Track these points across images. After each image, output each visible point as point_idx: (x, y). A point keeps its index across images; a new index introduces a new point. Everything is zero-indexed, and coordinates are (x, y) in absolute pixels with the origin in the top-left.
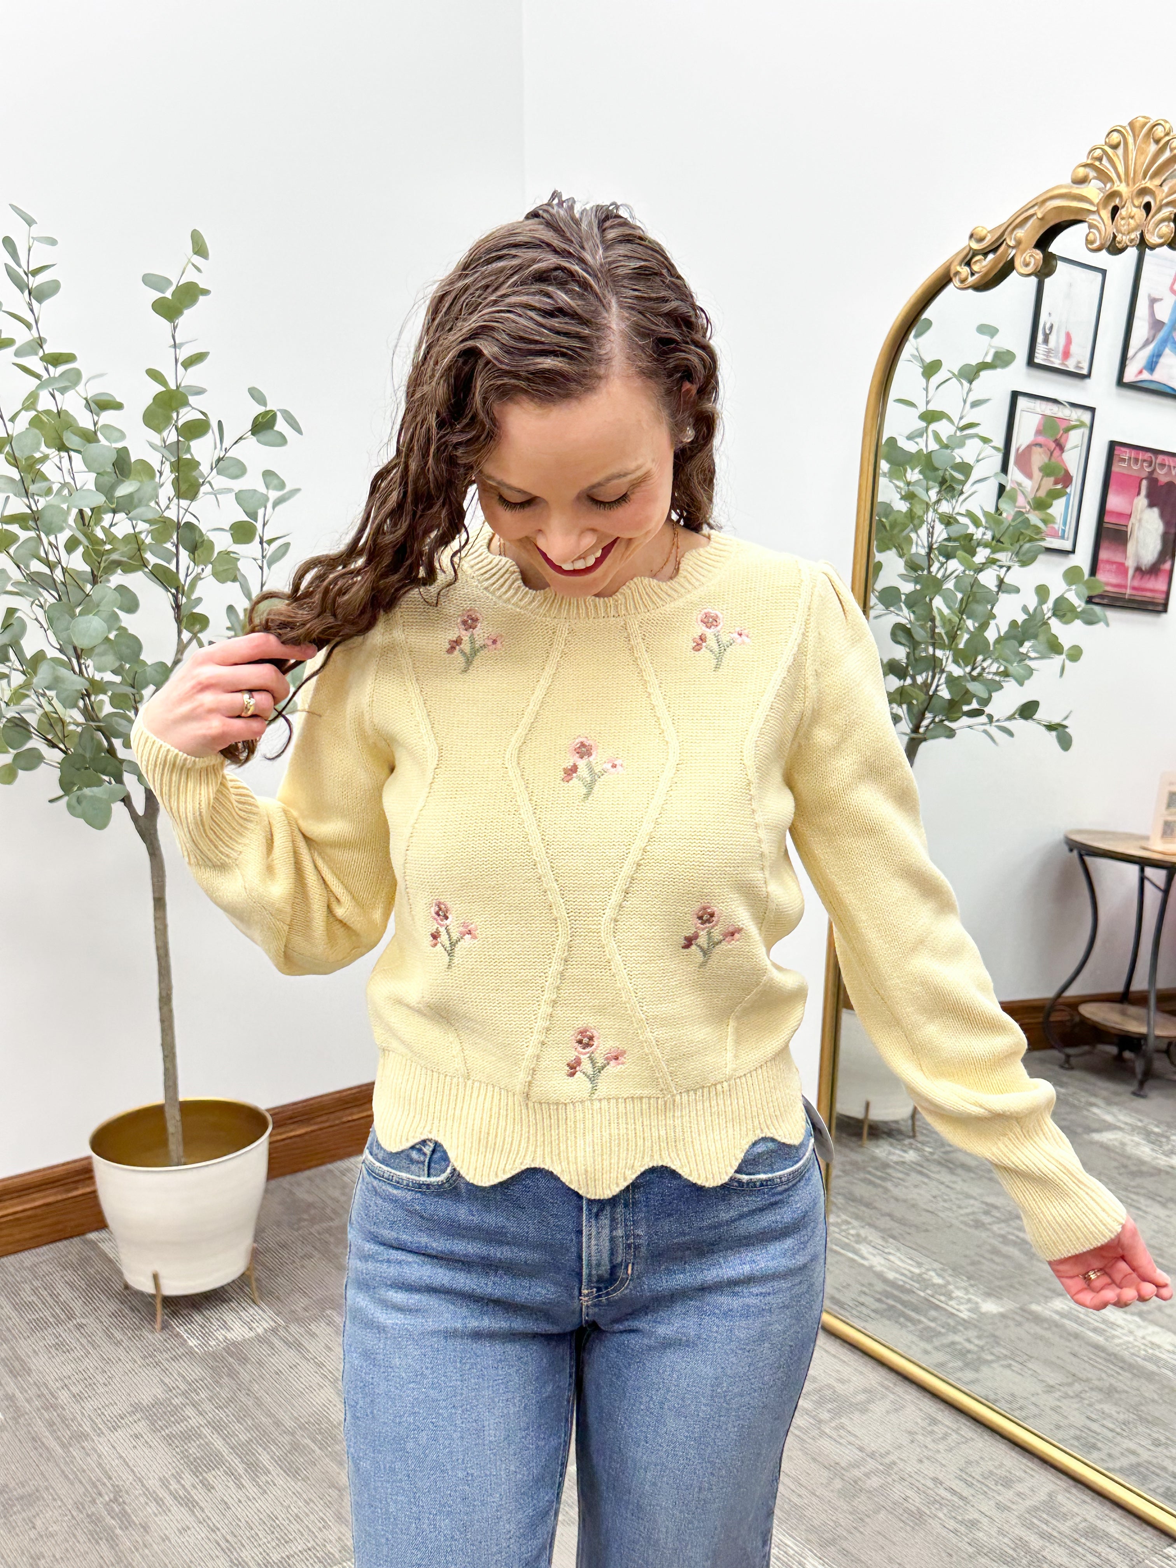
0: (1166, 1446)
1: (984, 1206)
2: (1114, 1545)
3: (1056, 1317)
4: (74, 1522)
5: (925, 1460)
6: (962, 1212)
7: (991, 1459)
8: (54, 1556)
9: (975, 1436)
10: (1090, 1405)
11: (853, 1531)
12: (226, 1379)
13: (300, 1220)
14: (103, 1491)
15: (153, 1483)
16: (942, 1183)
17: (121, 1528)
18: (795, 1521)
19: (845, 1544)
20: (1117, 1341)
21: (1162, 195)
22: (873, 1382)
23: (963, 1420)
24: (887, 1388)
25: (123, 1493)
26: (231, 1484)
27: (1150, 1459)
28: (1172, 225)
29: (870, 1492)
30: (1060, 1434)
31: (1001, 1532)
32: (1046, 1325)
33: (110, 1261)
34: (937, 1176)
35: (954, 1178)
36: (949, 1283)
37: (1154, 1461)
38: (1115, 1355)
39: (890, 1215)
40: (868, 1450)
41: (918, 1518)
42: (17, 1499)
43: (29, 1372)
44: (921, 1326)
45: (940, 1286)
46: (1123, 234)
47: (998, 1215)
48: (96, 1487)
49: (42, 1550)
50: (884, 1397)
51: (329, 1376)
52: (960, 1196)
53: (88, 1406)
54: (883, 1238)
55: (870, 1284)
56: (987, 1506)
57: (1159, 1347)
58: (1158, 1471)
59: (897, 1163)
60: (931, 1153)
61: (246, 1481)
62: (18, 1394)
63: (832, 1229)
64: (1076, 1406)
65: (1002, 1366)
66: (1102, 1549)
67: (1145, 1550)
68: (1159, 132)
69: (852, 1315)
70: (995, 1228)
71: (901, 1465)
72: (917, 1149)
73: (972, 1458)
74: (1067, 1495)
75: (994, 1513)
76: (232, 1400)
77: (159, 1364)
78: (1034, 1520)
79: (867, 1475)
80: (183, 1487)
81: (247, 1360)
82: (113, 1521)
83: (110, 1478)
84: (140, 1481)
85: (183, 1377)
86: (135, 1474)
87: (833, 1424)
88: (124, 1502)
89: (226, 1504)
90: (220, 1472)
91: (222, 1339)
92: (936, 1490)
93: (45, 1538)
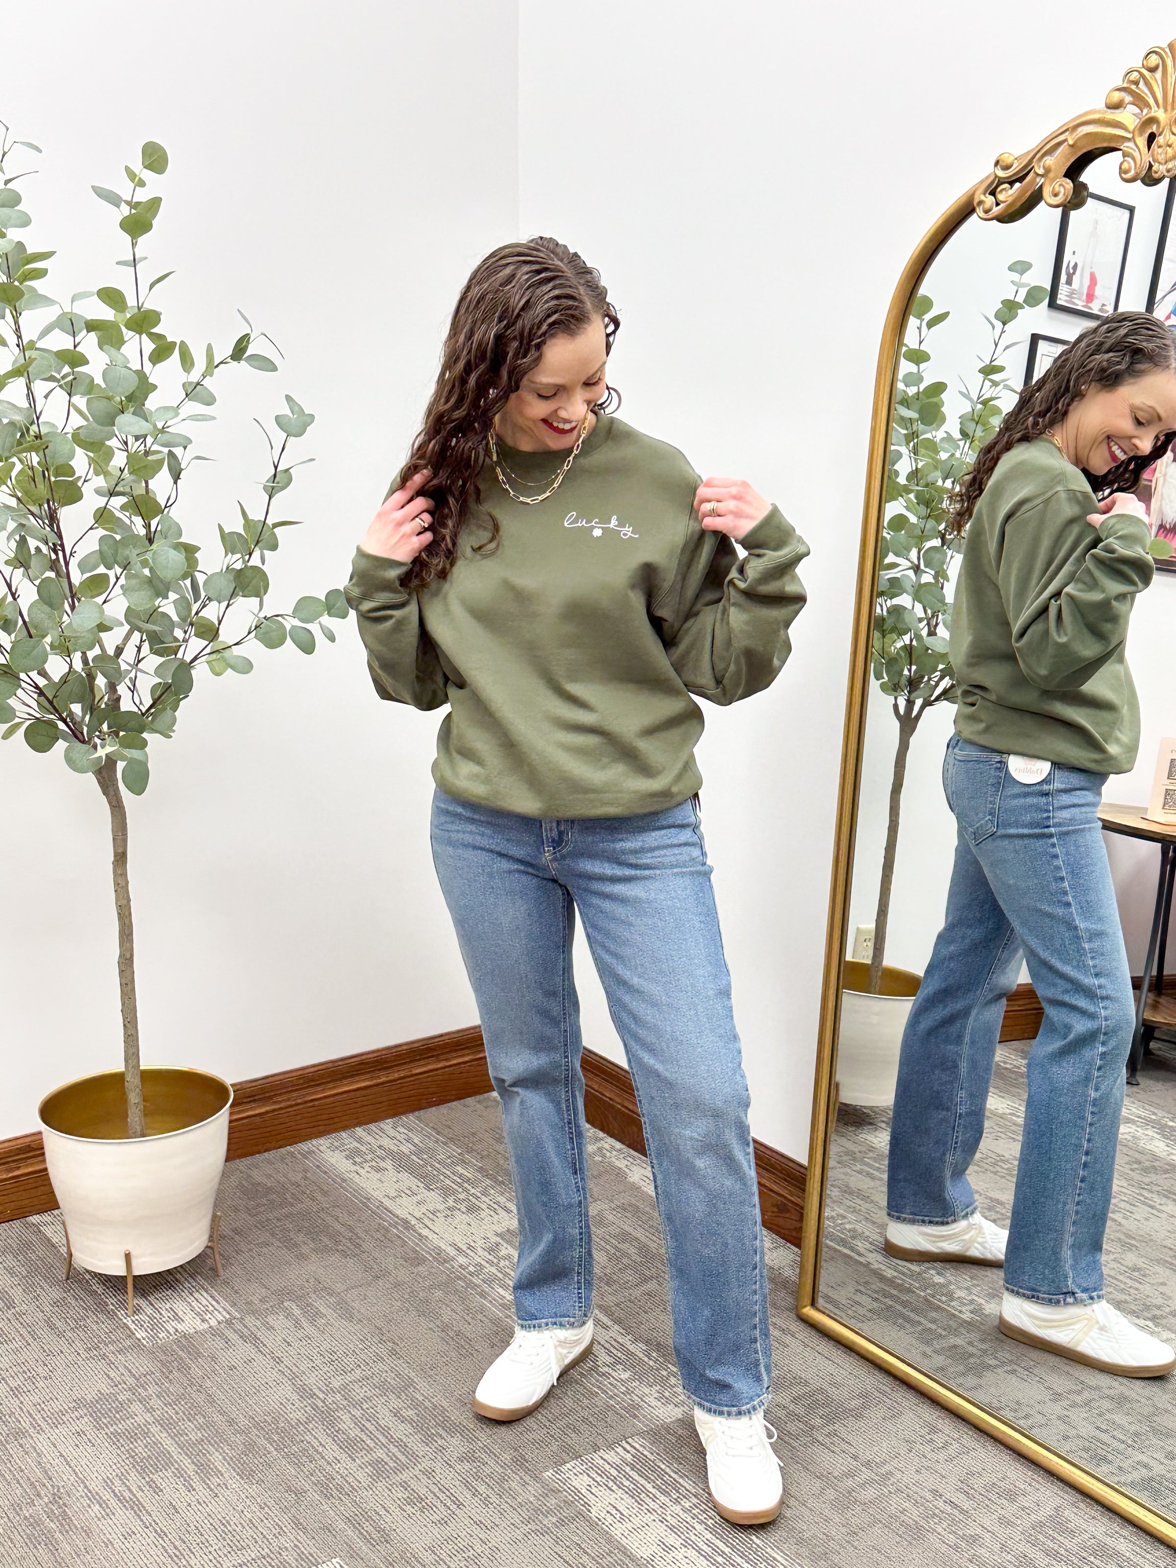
12: (175, 1374)
13: (258, 1205)
14: (43, 1493)
15: (96, 1484)
17: (61, 1532)
25: (63, 1496)
26: (179, 1486)
27: (1164, 1473)
29: (864, 1504)
30: (1069, 1445)
33: (53, 1246)
37: (1168, 1475)
40: (863, 1459)
44: (920, 1328)
45: (941, 1285)
46: (1159, 163)
48: (35, 1488)
50: (882, 1402)
51: (287, 1372)
56: (989, 1521)
61: (195, 1482)
63: (828, 1225)
64: (1085, 1415)
65: (1007, 1372)
69: (846, 1315)
71: (898, 1475)
73: (973, 1470)
74: (1075, 1510)
75: (996, 1528)
76: (182, 1397)
77: (104, 1357)
78: (1040, 1537)
79: (862, 1485)
80: (130, 1490)
81: (199, 1354)
82: (52, 1525)
83: (51, 1479)
84: (83, 1482)
85: (130, 1371)
86: (76, 1473)
87: (826, 1430)
88: (64, 1504)
89: (174, 1507)
90: (169, 1474)
91: (172, 1331)
92: (936, 1503)
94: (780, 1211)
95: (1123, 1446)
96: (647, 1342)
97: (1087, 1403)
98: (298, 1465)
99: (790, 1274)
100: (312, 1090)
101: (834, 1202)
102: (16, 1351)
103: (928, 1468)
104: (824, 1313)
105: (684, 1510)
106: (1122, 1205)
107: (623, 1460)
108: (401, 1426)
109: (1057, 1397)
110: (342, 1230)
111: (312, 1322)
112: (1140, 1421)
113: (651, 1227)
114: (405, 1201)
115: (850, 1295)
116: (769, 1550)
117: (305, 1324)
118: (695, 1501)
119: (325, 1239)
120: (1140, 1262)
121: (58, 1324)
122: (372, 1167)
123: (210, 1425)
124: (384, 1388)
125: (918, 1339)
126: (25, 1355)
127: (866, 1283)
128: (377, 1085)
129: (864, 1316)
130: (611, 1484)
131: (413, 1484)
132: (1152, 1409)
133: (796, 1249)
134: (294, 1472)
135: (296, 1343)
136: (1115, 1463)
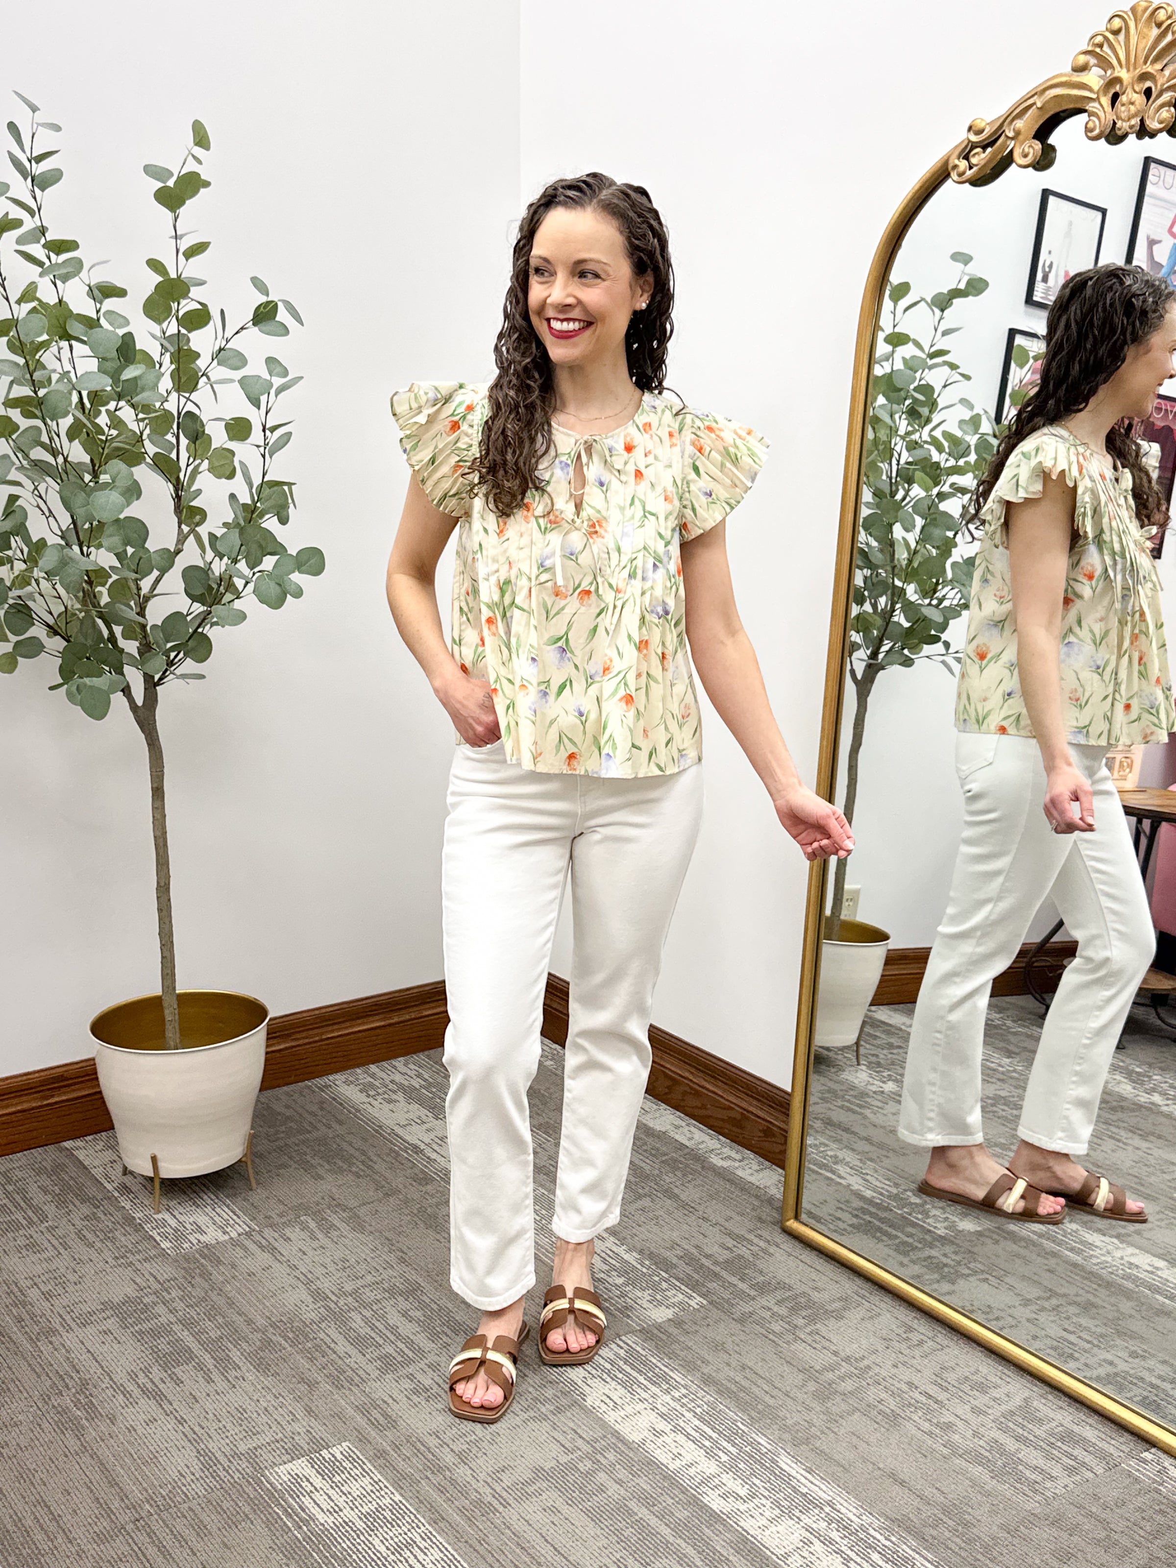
0: (1144, 1358)
2: (1091, 1449)
3: (1035, 1237)
4: (39, 1412)
5: (900, 1365)
7: (968, 1366)
8: (18, 1444)
9: (951, 1344)
10: (1068, 1318)
11: (827, 1431)
12: (198, 1279)
13: (277, 1132)
14: (70, 1384)
15: (121, 1377)
17: (87, 1419)
18: (768, 1421)
19: (818, 1443)
20: (1095, 1261)
21: (1162, 80)
22: (849, 1292)
23: (937, 1327)
24: (864, 1297)
25: (90, 1387)
26: (201, 1379)
27: (1127, 1369)
28: (1173, 109)
29: (844, 1394)
30: (1038, 1345)
32: (1023, 1244)
33: (85, 1167)
37: (1132, 1372)
38: (1091, 1273)
39: (867, 1139)
40: (843, 1355)
44: (897, 1241)
45: (917, 1204)
46: (1123, 120)
48: (63, 1380)
49: (6, 1439)
50: (861, 1305)
51: (302, 1277)
53: (59, 1303)
54: (861, 1160)
56: (963, 1410)
57: (1137, 1267)
58: (1135, 1381)
59: (875, 1092)
61: (215, 1375)
63: (808, 1149)
64: (1053, 1318)
65: (979, 1280)
66: (1078, 1452)
67: (1121, 1454)
68: (1161, 15)
69: (829, 1229)
73: (946, 1364)
74: (1043, 1401)
75: (969, 1416)
76: (204, 1299)
77: (130, 1264)
78: (1011, 1424)
79: (842, 1378)
80: (152, 1381)
81: (219, 1262)
82: (79, 1413)
83: (78, 1372)
85: (155, 1277)
86: (102, 1367)
87: (808, 1330)
88: (91, 1395)
89: (195, 1398)
90: (189, 1367)
91: (195, 1242)
92: (911, 1394)
93: (9, 1427)
94: (766, 1136)
95: (1090, 1346)
96: (641, 1252)
97: (1055, 1309)
98: (312, 1360)
99: (776, 1192)
100: (330, 1028)
101: (817, 1132)
102: (49, 1260)
104: (806, 1225)
105: (674, 1399)
107: (617, 1355)
108: (409, 1325)
109: (1026, 1302)
110: (357, 1154)
111: (327, 1233)
112: (1105, 1325)
113: (646, 1151)
114: (415, 1128)
115: (832, 1212)
116: (754, 1435)
117: (320, 1236)
118: (684, 1391)
119: (339, 1162)
121: (90, 1236)
122: (384, 1099)
123: (227, 1324)
124: (392, 1292)
125: (896, 1250)
126: (56, 1263)
127: (847, 1201)
128: (390, 1025)
129: (845, 1230)
130: (605, 1376)
131: (419, 1376)
132: (1116, 1315)
133: (781, 1171)
134: (307, 1366)
135: (310, 1253)
136: (1083, 1360)
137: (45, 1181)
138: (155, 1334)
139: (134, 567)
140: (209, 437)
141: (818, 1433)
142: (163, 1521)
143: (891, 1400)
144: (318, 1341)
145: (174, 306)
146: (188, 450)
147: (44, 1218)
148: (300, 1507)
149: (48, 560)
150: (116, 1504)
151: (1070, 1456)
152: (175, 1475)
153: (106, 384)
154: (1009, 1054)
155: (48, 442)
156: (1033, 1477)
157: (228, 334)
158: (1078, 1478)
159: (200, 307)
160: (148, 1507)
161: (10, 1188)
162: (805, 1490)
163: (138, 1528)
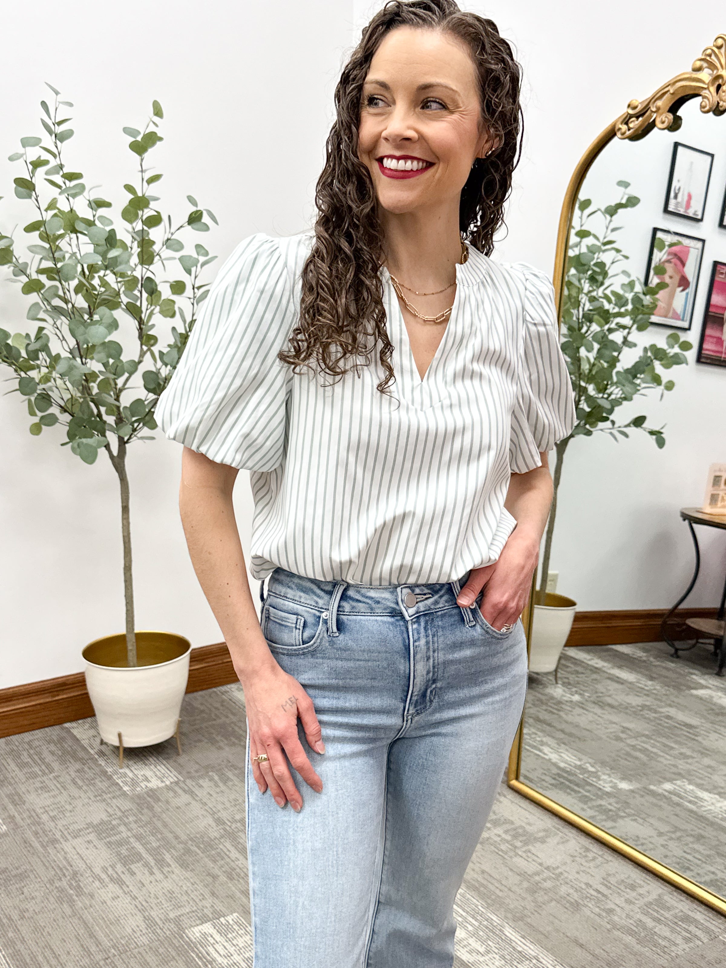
1: (622, 728)
2: (700, 927)
3: (666, 794)
4: (47, 891)
5: (581, 872)
6: (609, 731)
7: (624, 873)
8: (34, 910)
9: (613, 859)
10: (687, 844)
11: (534, 912)
12: (146, 811)
13: (195, 720)
14: (67, 874)
15: (97, 870)
16: (596, 714)
17: (76, 895)
18: (498, 906)
19: (529, 920)
20: (703, 809)
22: (550, 826)
23: (605, 849)
24: (558, 829)
25: (79, 875)
26: (146, 872)
29: (546, 890)
30: (668, 861)
31: (628, 916)
32: (659, 798)
33: (78, 740)
34: (592, 710)
35: (603, 712)
36: (598, 771)
38: (702, 816)
39: (562, 731)
40: (545, 865)
41: (576, 906)
42: (13, 876)
43: (24, 803)
44: (580, 795)
45: (592, 772)
47: (630, 733)
48: (62, 871)
49: (27, 907)
50: (557, 834)
51: (209, 810)
52: (607, 722)
53: (61, 823)
54: (558, 744)
55: (549, 769)
56: (620, 901)
59: (567, 701)
60: (589, 697)
61: (155, 870)
62: (16, 815)
63: (525, 736)
64: (677, 844)
65: (632, 820)
66: (692, 928)
67: (719, 930)
69: (537, 786)
70: (628, 741)
71: (566, 875)
72: (580, 694)
73: (610, 872)
74: (671, 896)
75: (623, 905)
76: (149, 823)
77: (104, 800)
78: (649, 910)
79: (545, 880)
80: (117, 873)
81: (159, 800)
82: (72, 892)
83: (71, 866)
84: (90, 868)
85: (119, 808)
86: (86, 864)
87: (524, 849)
88: (79, 880)
89: (143, 884)
90: (139, 865)
91: (144, 787)
92: (587, 890)
93: (29, 900)
95: (700, 862)
97: (679, 839)
98: (215, 861)
101: (530, 725)
102: (54, 796)
103: (583, 871)
104: (523, 784)
106: (702, 732)
109: (660, 834)
111: (225, 783)
112: (710, 849)
115: (539, 776)
116: (489, 914)
117: (221, 784)
119: (233, 739)
120: (713, 763)
121: (80, 783)
123: (164, 839)
125: (580, 801)
126: (59, 798)
129: (547, 787)
132: (717, 843)
134: (212, 865)
135: (215, 795)
136: (696, 871)
137: (53, 747)
138: (120, 844)
139: (113, 371)
140: (160, 292)
141: (529, 914)
142: (123, 960)
143: (575, 894)
144: (219, 850)
145: (140, 213)
146: (147, 300)
147: (52, 771)
148: (207, 953)
149: (61, 367)
150: (93, 949)
151: (687, 931)
152: (130, 931)
153: (98, 260)
154: (652, 679)
155: (62, 294)
156: (663, 943)
157: (173, 230)
158: (692, 945)
159: (156, 214)
160: (113, 951)
161: (32, 752)
162: (520, 949)
163: (107, 964)
